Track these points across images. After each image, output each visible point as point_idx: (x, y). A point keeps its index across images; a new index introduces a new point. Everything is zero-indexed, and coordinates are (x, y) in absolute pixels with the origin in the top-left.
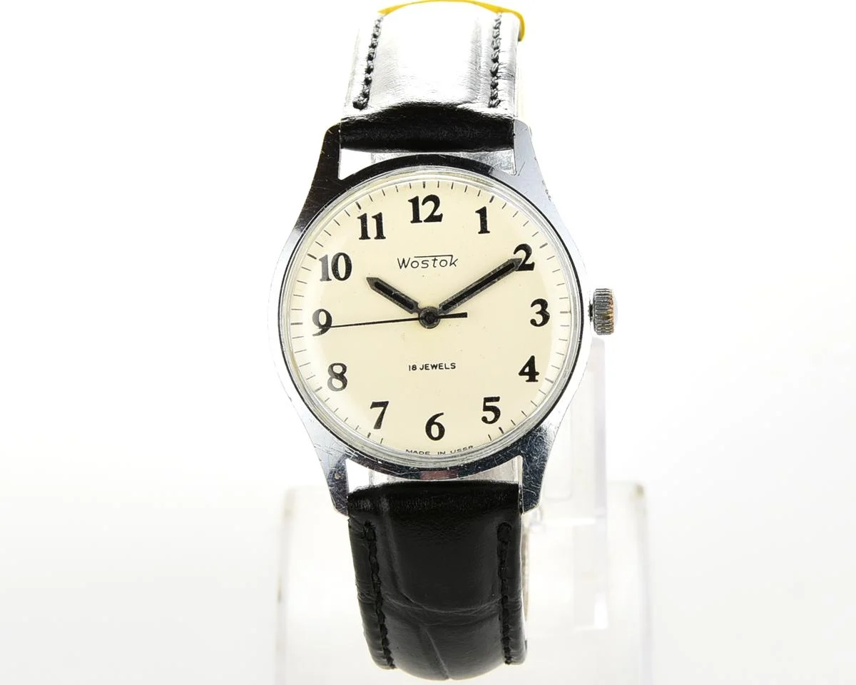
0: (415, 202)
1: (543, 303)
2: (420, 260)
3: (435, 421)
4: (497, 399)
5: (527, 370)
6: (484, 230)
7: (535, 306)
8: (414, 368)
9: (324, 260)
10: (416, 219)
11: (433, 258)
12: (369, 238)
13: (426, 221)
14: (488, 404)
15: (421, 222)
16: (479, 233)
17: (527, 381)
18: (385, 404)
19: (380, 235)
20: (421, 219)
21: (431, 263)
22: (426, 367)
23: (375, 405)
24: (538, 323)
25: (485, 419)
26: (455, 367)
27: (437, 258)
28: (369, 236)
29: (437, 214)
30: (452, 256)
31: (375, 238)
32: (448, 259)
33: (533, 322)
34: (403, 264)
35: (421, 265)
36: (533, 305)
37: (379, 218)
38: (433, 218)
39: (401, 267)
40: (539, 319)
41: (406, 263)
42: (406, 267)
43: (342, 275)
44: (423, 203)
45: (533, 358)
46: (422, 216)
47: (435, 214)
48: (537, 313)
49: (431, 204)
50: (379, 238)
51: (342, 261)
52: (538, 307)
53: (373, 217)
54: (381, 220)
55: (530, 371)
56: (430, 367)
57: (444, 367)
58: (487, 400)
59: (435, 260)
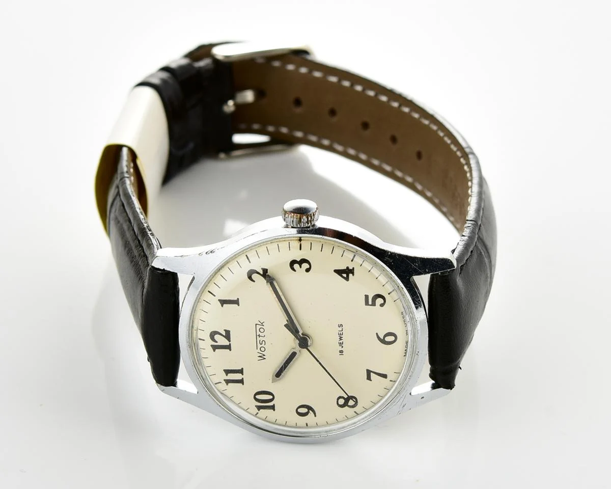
0: (215, 348)
1: (293, 263)
2: (259, 346)
3: (382, 338)
4: (367, 297)
5: (345, 275)
6: (236, 302)
7: (295, 268)
8: (341, 352)
9: (259, 408)
10: (228, 347)
11: (258, 337)
12: (243, 378)
13: (230, 341)
14: (370, 303)
15: (230, 344)
16: (239, 305)
17: (353, 275)
18: (369, 372)
19: (241, 371)
20: (228, 344)
21: (262, 339)
22: (341, 344)
23: (369, 378)
24: (308, 267)
25: (382, 305)
26: (342, 325)
27: (258, 334)
28: (241, 378)
29: (224, 333)
30: (256, 325)
31: (243, 375)
32: (258, 327)
33: (308, 270)
34: (262, 357)
35: (263, 345)
36: (295, 270)
37: (227, 372)
38: (227, 335)
39: (265, 359)
40: (305, 266)
41: (261, 355)
42: (264, 355)
43: (271, 397)
44: (217, 342)
45: (336, 271)
46: (226, 343)
47: (224, 334)
48: (301, 267)
49: (217, 337)
50: (243, 372)
51: (259, 397)
52: (296, 266)
53: (227, 375)
54: (229, 370)
55: (346, 273)
56: (341, 341)
57: (341, 332)
58: (367, 303)
59: (259, 336)
